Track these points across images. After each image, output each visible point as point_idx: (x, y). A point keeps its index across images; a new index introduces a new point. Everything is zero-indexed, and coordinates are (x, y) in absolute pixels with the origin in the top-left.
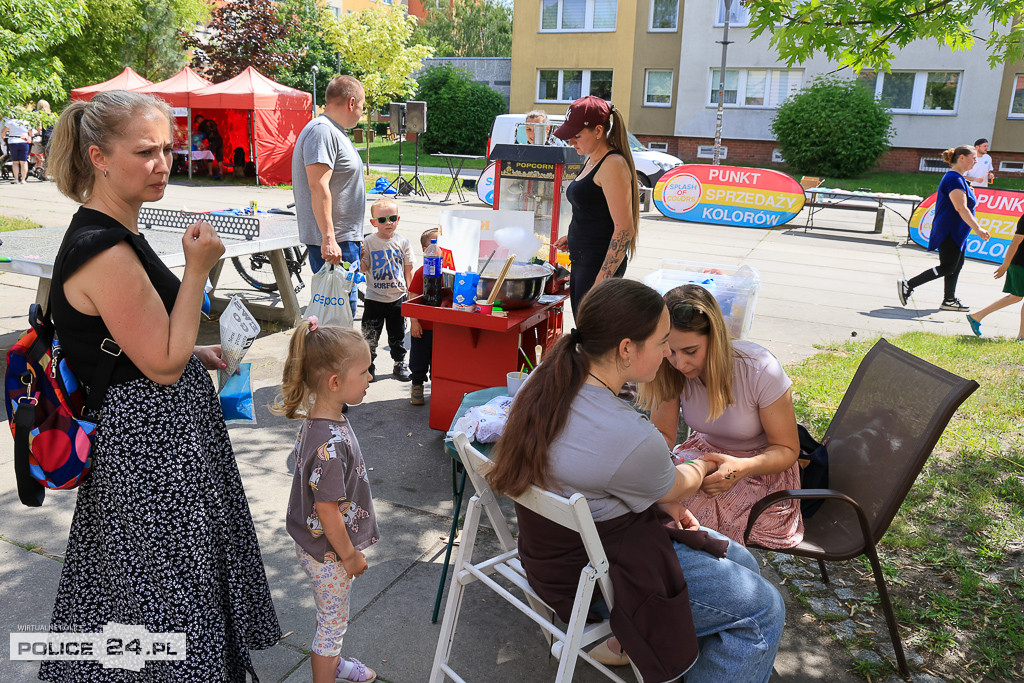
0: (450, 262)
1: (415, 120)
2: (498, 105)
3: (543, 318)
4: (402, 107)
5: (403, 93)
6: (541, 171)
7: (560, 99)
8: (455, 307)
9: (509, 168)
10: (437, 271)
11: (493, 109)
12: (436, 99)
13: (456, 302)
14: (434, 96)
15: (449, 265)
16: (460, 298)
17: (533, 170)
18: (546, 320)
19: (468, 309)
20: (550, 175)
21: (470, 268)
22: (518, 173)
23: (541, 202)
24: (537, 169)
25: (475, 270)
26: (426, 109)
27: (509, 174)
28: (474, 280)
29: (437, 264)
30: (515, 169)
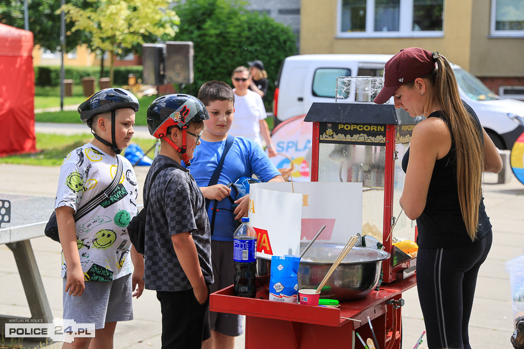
0: (266, 245)
1: (178, 67)
2: (285, 42)
3: (379, 313)
4: (160, 50)
5: (159, 32)
6: (370, 134)
7: (370, 31)
8: (272, 297)
9: (329, 131)
10: (251, 255)
11: (278, 48)
12: (200, 36)
13: (274, 292)
14: (196, 33)
15: (264, 248)
16: (278, 286)
17: (359, 133)
18: (382, 317)
19: (288, 300)
20: (380, 139)
21: (290, 251)
22: (341, 137)
23: (369, 171)
24: (364, 132)
25: (296, 254)
26: (192, 52)
27: (330, 139)
28: (295, 265)
29: (250, 247)
30: (337, 132)
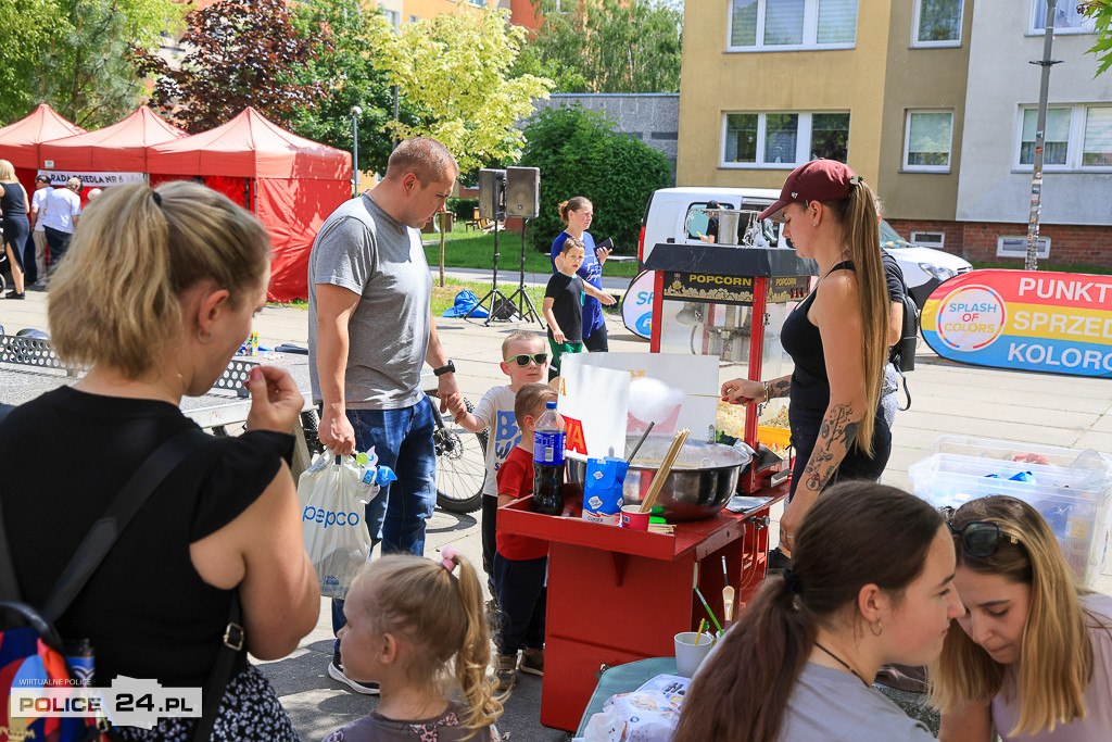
0: (579, 441)
1: (521, 197)
2: (658, 172)
3: (735, 535)
4: (500, 177)
5: (500, 155)
6: (731, 289)
7: (760, 162)
8: (586, 516)
9: (677, 284)
10: (557, 454)
11: (649, 179)
12: (556, 162)
13: (589, 508)
14: (552, 158)
15: (577, 445)
16: (595, 501)
17: (718, 287)
18: (740, 539)
19: (608, 520)
20: (745, 296)
21: (611, 451)
22: (692, 293)
23: (731, 339)
24: (724, 286)
25: (620, 455)
26: (538, 179)
27: (677, 294)
28: (619, 471)
29: (556, 444)
30: (688, 285)
